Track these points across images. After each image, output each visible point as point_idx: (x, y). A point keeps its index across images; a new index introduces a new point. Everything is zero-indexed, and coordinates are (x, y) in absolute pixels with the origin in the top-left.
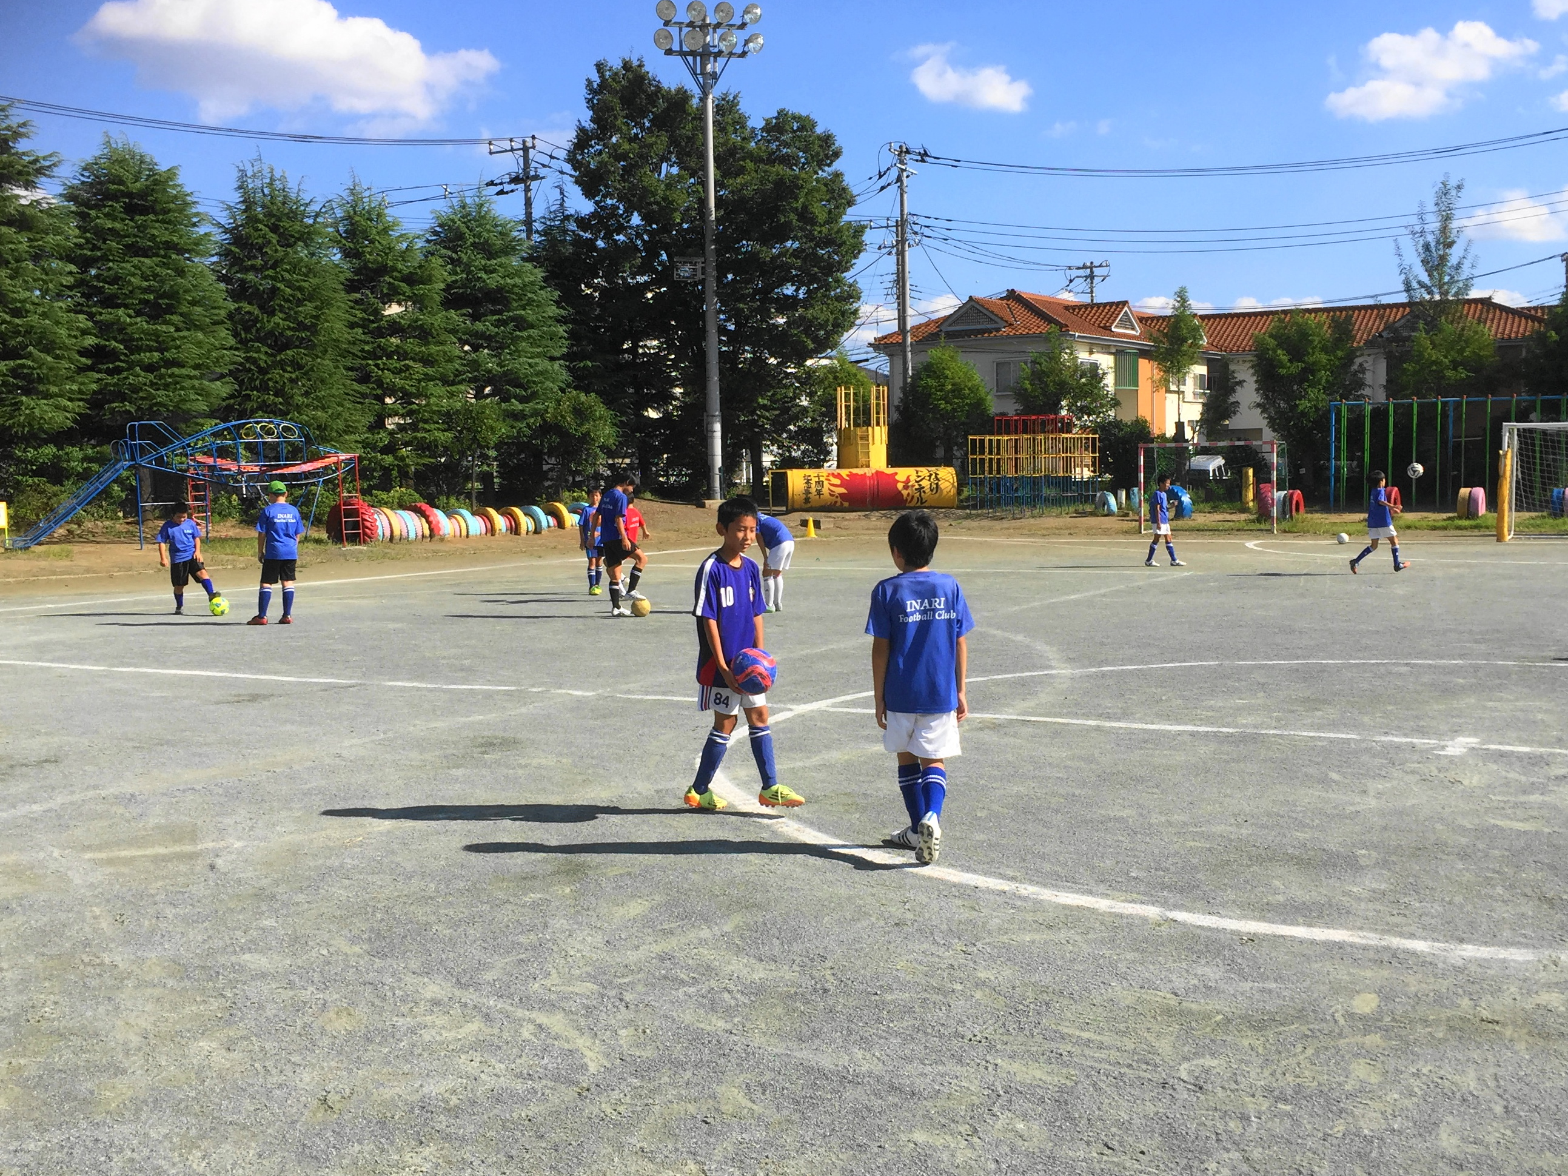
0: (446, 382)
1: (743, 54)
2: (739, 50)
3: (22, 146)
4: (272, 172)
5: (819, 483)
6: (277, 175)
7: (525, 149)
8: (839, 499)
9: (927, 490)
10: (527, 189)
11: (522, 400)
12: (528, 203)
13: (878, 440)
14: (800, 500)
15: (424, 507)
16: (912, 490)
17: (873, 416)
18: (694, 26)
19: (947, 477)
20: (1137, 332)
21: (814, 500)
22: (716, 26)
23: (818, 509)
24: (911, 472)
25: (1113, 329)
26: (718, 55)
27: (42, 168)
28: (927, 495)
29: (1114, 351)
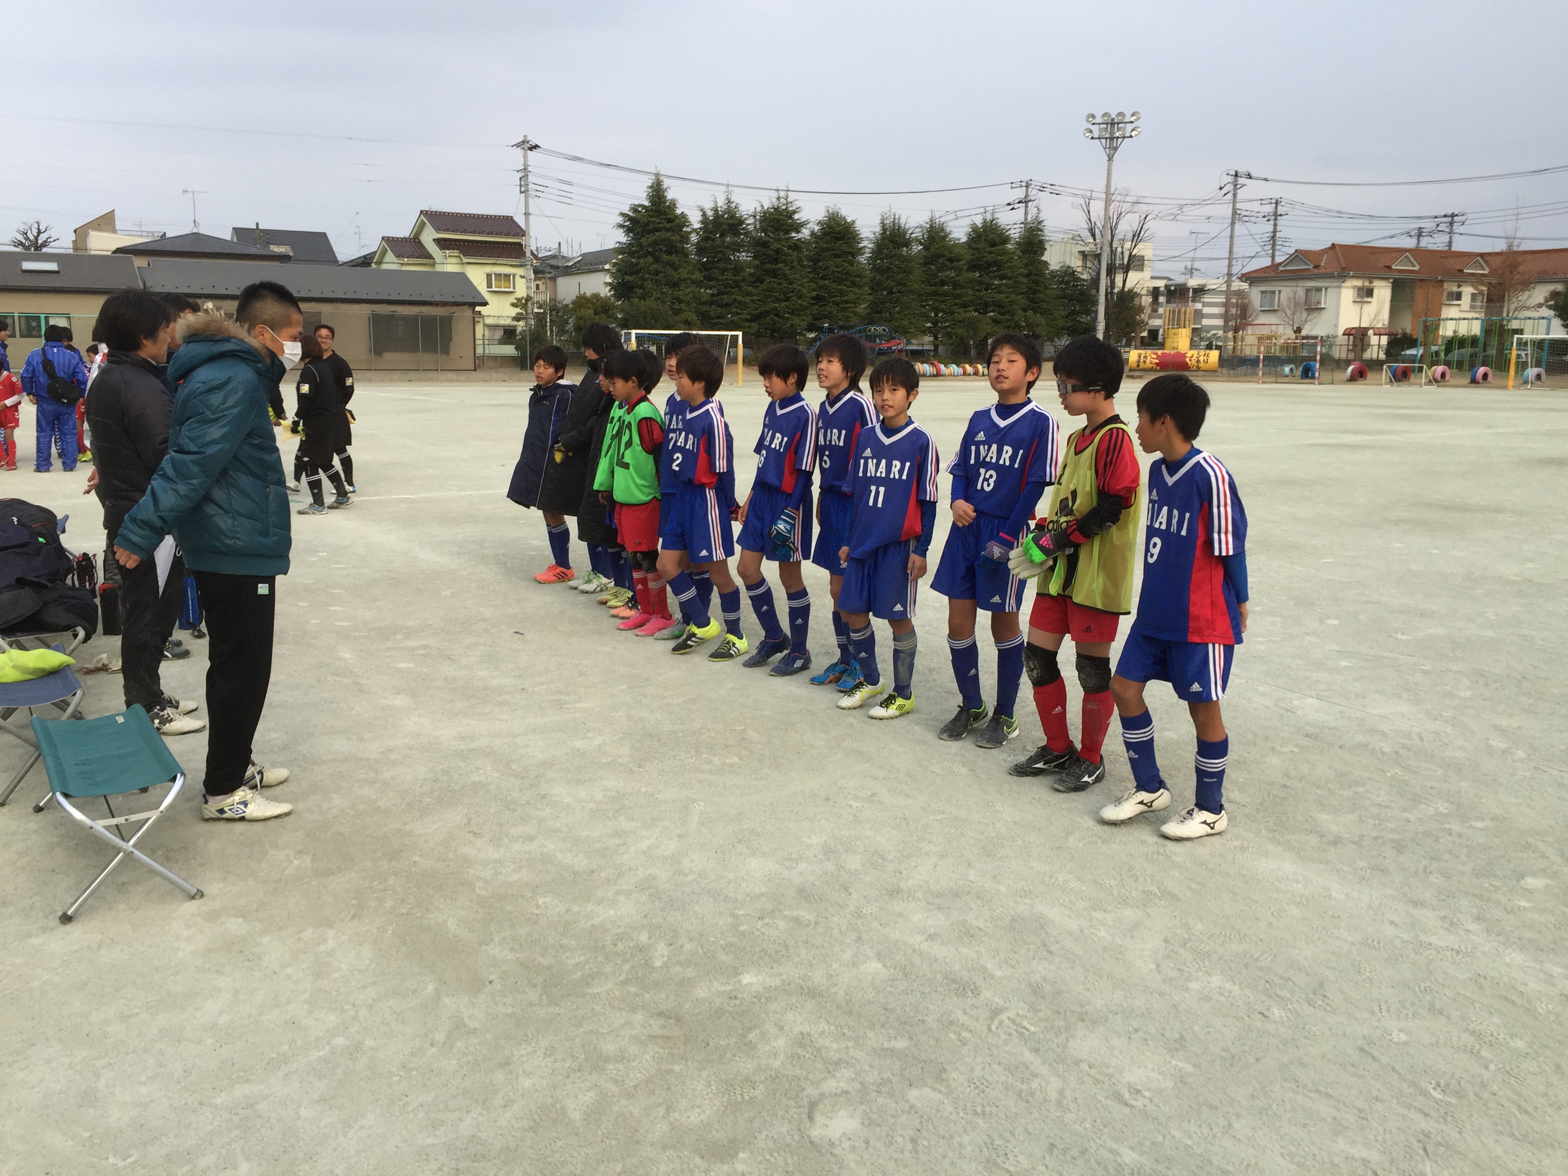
0: (964, 306)
1: (1131, 137)
2: (1128, 135)
3: (796, 216)
4: (895, 215)
5: (1145, 357)
7: (1027, 187)
9: (1202, 361)
10: (1026, 207)
11: (1003, 314)
12: (1026, 214)
13: (1184, 336)
14: (1135, 366)
15: (936, 363)
16: (1194, 362)
17: (1182, 323)
18: (1107, 124)
19: (1214, 355)
20: (1417, 268)
21: (1142, 366)
22: (1118, 123)
23: (1145, 370)
24: (1195, 352)
25: (1393, 267)
26: (1118, 138)
27: (803, 224)
28: (1201, 365)
29: (1391, 281)
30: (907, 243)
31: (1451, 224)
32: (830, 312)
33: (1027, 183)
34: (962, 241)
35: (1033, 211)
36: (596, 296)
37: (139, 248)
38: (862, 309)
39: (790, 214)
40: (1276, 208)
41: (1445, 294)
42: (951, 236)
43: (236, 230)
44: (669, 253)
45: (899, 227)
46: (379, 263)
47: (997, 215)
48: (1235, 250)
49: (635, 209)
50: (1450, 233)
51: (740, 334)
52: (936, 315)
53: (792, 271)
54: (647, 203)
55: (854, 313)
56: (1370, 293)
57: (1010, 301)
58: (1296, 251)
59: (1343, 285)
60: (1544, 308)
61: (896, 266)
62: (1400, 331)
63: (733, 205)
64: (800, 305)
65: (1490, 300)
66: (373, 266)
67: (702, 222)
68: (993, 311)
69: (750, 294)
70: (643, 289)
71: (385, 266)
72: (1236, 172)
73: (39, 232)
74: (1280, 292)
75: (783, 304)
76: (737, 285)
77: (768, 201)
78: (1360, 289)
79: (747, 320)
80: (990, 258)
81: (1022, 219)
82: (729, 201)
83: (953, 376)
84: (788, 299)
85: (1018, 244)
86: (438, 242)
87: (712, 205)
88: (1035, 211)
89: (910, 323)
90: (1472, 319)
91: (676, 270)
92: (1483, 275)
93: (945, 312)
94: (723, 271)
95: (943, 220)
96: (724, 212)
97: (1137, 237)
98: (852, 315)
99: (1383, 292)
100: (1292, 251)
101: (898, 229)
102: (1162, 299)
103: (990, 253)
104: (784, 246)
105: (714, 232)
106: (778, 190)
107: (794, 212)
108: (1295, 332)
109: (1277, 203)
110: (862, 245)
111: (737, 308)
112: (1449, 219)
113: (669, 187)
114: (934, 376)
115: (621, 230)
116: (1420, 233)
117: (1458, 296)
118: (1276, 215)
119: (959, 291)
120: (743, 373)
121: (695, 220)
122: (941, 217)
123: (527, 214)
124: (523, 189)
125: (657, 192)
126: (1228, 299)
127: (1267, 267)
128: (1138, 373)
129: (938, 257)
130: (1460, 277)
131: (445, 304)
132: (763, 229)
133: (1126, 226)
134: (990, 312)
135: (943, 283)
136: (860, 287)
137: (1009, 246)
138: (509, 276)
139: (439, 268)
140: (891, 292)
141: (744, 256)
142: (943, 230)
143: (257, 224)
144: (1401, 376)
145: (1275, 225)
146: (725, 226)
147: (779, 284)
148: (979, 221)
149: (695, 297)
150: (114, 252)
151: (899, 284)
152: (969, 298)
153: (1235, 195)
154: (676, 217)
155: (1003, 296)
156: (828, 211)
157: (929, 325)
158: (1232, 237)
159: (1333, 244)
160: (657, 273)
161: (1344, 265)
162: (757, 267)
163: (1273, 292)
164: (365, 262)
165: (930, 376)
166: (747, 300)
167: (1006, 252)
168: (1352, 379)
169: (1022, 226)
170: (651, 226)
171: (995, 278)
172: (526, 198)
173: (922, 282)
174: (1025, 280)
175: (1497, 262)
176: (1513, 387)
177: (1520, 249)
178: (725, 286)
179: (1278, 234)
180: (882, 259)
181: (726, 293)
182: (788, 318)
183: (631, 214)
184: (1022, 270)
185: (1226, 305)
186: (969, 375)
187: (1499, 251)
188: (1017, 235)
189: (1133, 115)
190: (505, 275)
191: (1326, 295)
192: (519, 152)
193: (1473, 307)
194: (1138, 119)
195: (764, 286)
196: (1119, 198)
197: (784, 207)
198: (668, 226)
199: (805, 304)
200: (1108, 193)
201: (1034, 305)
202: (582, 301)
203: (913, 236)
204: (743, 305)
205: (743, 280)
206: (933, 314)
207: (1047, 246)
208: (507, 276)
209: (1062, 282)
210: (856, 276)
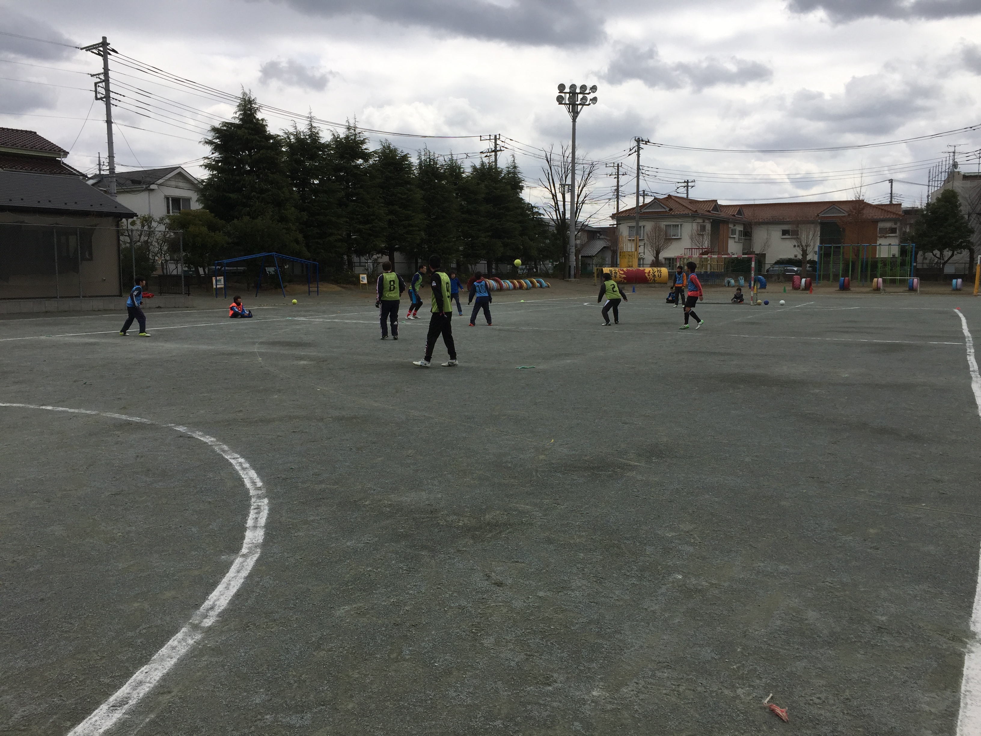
1: (590, 104)
6: (431, 154)
7: (496, 139)
8: (623, 279)
9: (657, 276)
10: (496, 155)
16: (651, 276)
19: (665, 271)
24: (650, 269)
25: (711, 212)
26: (578, 105)
27: (368, 154)
29: (711, 221)
31: (687, 186)
39: (359, 144)
41: (730, 231)
49: (225, 126)
58: (655, 198)
63: (316, 131)
65: (745, 235)
74: (644, 227)
82: (310, 128)
87: (294, 129)
96: (307, 137)
101: (434, 164)
107: (362, 143)
117: (734, 233)
131: (86, 214)
145: (618, 181)
153: (638, 155)
156: (382, 143)
159: (668, 195)
161: (692, 209)
179: (619, 192)
189: (591, 89)
191: (681, 229)
193: (739, 239)
194: (596, 91)
197: (353, 137)
198: (264, 144)
207: (523, 186)
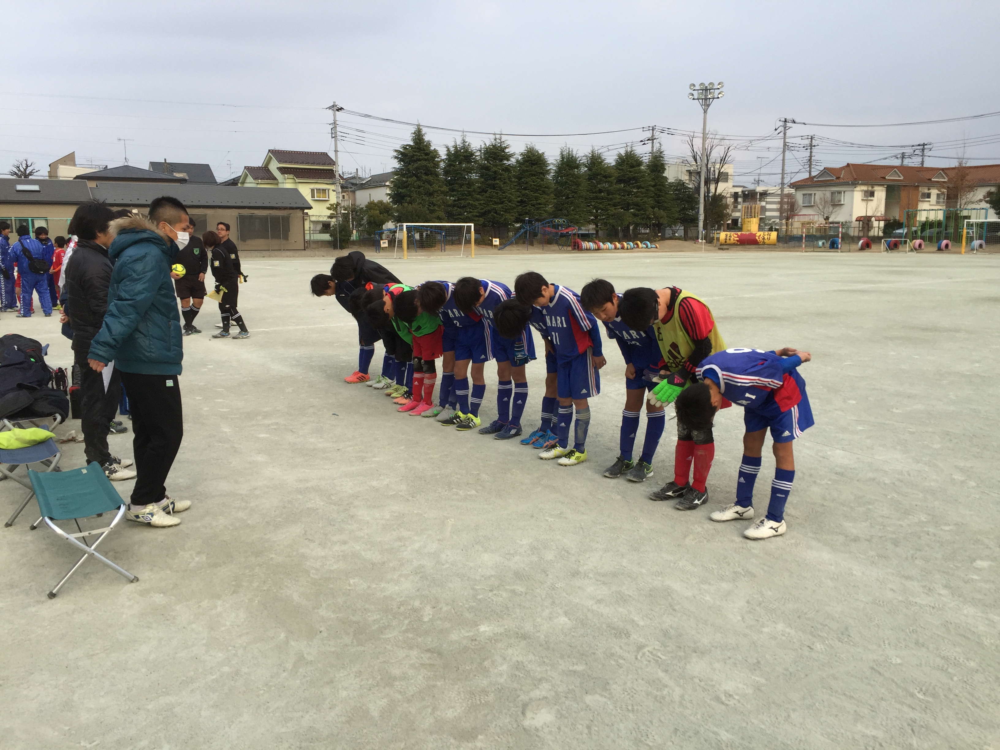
0: (615, 205)
1: (718, 98)
2: (716, 96)
3: (507, 150)
5: (730, 236)
6: (570, 150)
7: (653, 130)
8: (736, 242)
9: (766, 238)
10: (653, 143)
11: (639, 210)
12: (653, 147)
13: (754, 222)
14: (723, 242)
15: (597, 241)
16: (761, 239)
17: (753, 215)
18: (703, 90)
19: (774, 235)
20: (902, 178)
21: (728, 242)
22: (710, 90)
23: (729, 245)
24: (762, 233)
25: (886, 178)
26: (710, 99)
27: (512, 155)
28: (766, 241)
29: (886, 186)
30: (578, 167)
31: (923, 150)
32: (529, 211)
33: (653, 128)
34: (612, 165)
35: (657, 146)
36: (381, 202)
37: (89, 175)
38: (550, 208)
39: (503, 149)
40: (811, 141)
41: (920, 194)
42: (606, 162)
43: (152, 164)
44: (426, 174)
45: (572, 156)
46: (243, 183)
47: (634, 148)
48: (786, 168)
49: (405, 147)
50: (922, 156)
51: (472, 225)
52: (597, 211)
53: (505, 185)
54: (412, 143)
55: (544, 210)
56: (872, 194)
57: (643, 202)
58: (825, 168)
59: (855, 189)
60: (983, 202)
61: (571, 181)
62: (892, 218)
63: (467, 144)
64: (510, 206)
65: (949, 198)
66: (239, 185)
67: (447, 155)
68: (633, 209)
69: (478, 200)
70: (411, 197)
71: (246, 185)
72: (785, 119)
73: (27, 166)
74: (815, 194)
75: (500, 206)
76: (470, 194)
77: (489, 141)
78: (866, 192)
79: (477, 216)
80: (630, 175)
81: (650, 150)
82: (464, 142)
83: (608, 249)
84: (502, 203)
85: (648, 166)
86: (280, 169)
87: (453, 144)
88: (658, 145)
89: (580, 217)
90: (938, 210)
91: (431, 185)
92: (944, 182)
93: (602, 210)
94: (461, 185)
95: (600, 151)
96: (461, 149)
97: (723, 161)
98: (543, 212)
99: (880, 194)
100: (822, 168)
101: (572, 158)
102: (740, 200)
103: (630, 172)
104: (499, 169)
105: (454, 161)
106: (495, 134)
107: (506, 148)
108: (825, 219)
109: (811, 139)
110: (549, 168)
111: (470, 208)
112: (922, 147)
113: (426, 133)
114: (596, 250)
115: (396, 160)
116: (903, 156)
117: (929, 196)
118: (811, 146)
119: (611, 196)
120: (475, 249)
121: (443, 154)
122: (599, 150)
123: (336, 151)
124: (333, 136)
125: (418, 136)
126: (782, 199)
127: (807, 179)
128: (725, 247)
129: (598, 175)
130: (930, 184)
131: (285, 208)
132: (486, 159)
133: (716, 154)
134: (631, 209)
135: (600, 191)
136: (548, 195)
137: (642, 168)
138: (325, 190)
139: (281, 186)
140: (568, 198)
141: (474, 176)
142: (600, 158)
143: (165, 160)
144: (893, 247)
145: (811, 152)
146: (461, 157)
147: (497, 193)
148: (623, 152)
149: (443, 202)
150: (75, 178)
151: (573, 192)
152: (618, 200)
153: (785, 134)
154: (431, 152)
155: (639, 199)
156: (527, 147)
157: (592, 218)
158: (783, 160)
159: (848, 164)
160: (419, 187)
161: (855, 177)
162: (483, 183)
163: (811, 194)
164: (234, 182)
165: (594, 250)
166: (476, 203)
167: (640, 171)
168: (862, 249)
169: (650, 155)
170: (415, 158)
171: (634, 187)
172: (336, 141)
173: (588, 191)
174: (652, 189)
175: (952, 174)
176: (965, 253)
177: (968, 165)
178: (463, 195)
179: (813, 158)
180: (561, 177)
181: (463, 199)
182: (502, 215)
183: (401, 150)
184: (651, 182)
185: (781, 203)
186: (619, 249)
187: (954, 166)
188: (647, 160)
189: (719, 84)
190: (323, 190)
191: (844, 196)
192: (331, 112)
193: (938, 203)
194: (723, 86)
195: (487, 194)
196: (711, 136)
197: (499, 145)
198: (426, 157)
199: (513, 205)
200: (704, 133)
201: (659, 204)
202: (372, 206)
203: (581, 162)
204: (475, 207)
205: (474, 191)
206: (594, 211)
207: (666, 167)
208: (324, 190)
209: (676, 190)
210: (545, 187)
